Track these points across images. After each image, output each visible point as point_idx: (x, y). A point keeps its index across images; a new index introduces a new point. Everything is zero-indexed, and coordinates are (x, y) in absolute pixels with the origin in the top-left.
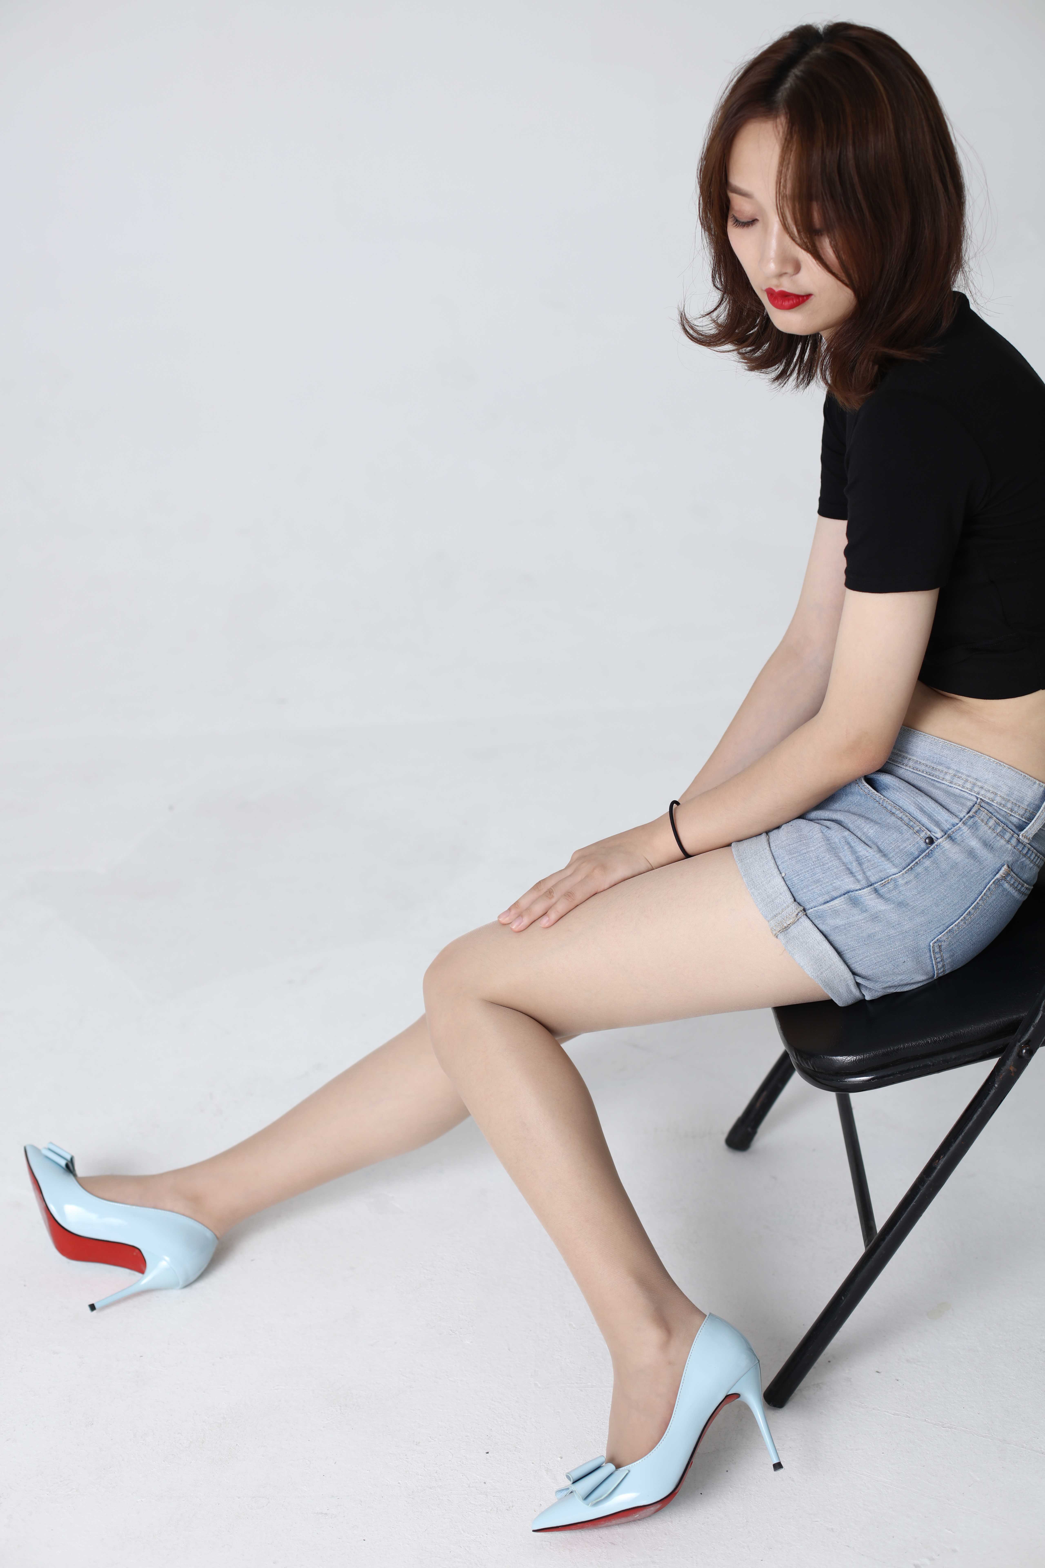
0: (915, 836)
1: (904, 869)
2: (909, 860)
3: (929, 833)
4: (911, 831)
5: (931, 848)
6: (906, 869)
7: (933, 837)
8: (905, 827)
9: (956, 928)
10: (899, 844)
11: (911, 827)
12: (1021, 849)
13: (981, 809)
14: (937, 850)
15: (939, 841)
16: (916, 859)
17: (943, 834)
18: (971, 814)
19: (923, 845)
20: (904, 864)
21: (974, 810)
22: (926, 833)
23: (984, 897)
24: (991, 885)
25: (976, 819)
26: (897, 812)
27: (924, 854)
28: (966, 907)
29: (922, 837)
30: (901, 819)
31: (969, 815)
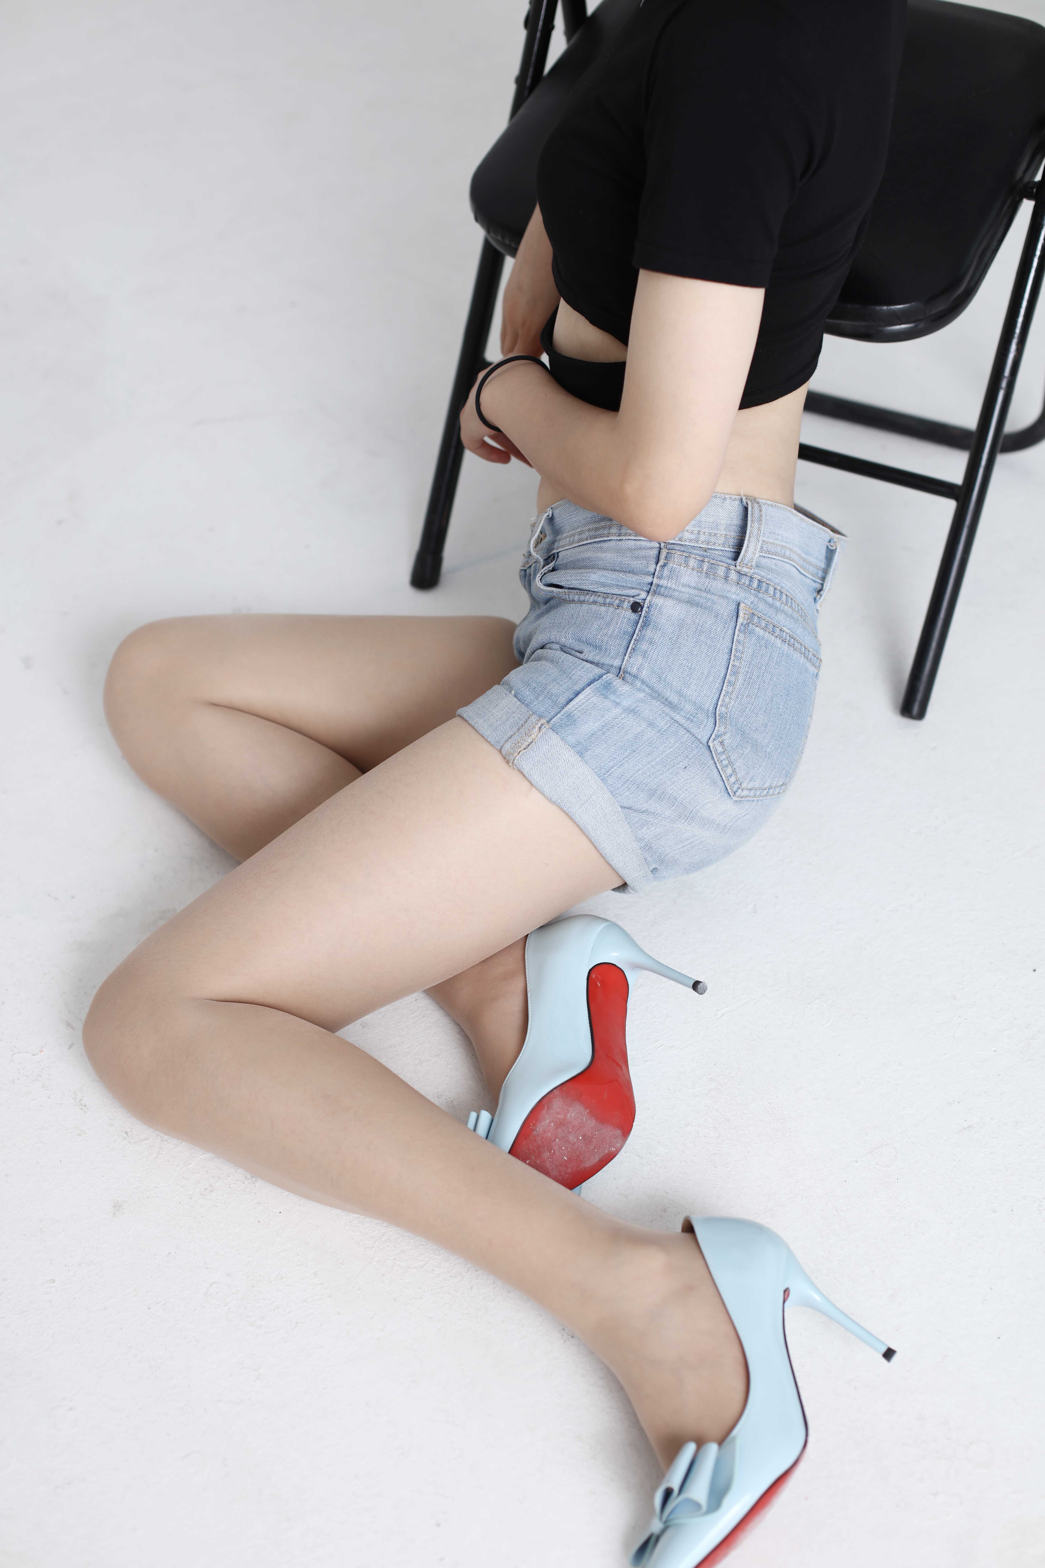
0: (618, 611)
1: (625, 655)
2: (625, 643)
3: (632, 599)
4: (611, 609)
5: (643, 615)
6: (628, 653)
7: (638, 601)
8: (603, 609)
9: (723, 709)
10: (605, 631)
11: (610, 604)
12: (747, 583)
13: (670, 551)
14: (651, 613)
15: (647, 602)
16: (632, 637)
17: (646, 593)
18: (661, 563)
19: (634, 616)
20: (622, 650)
21: (663, 556)
22: (629, 602)
23: (738, 654)
24: (738, 636)
25: (670, 565)
26: (587, 598)
27: (639, 626)
28: (722, 675)
29: (626, 608)
30: (595, 602)
31: (659, 564)
